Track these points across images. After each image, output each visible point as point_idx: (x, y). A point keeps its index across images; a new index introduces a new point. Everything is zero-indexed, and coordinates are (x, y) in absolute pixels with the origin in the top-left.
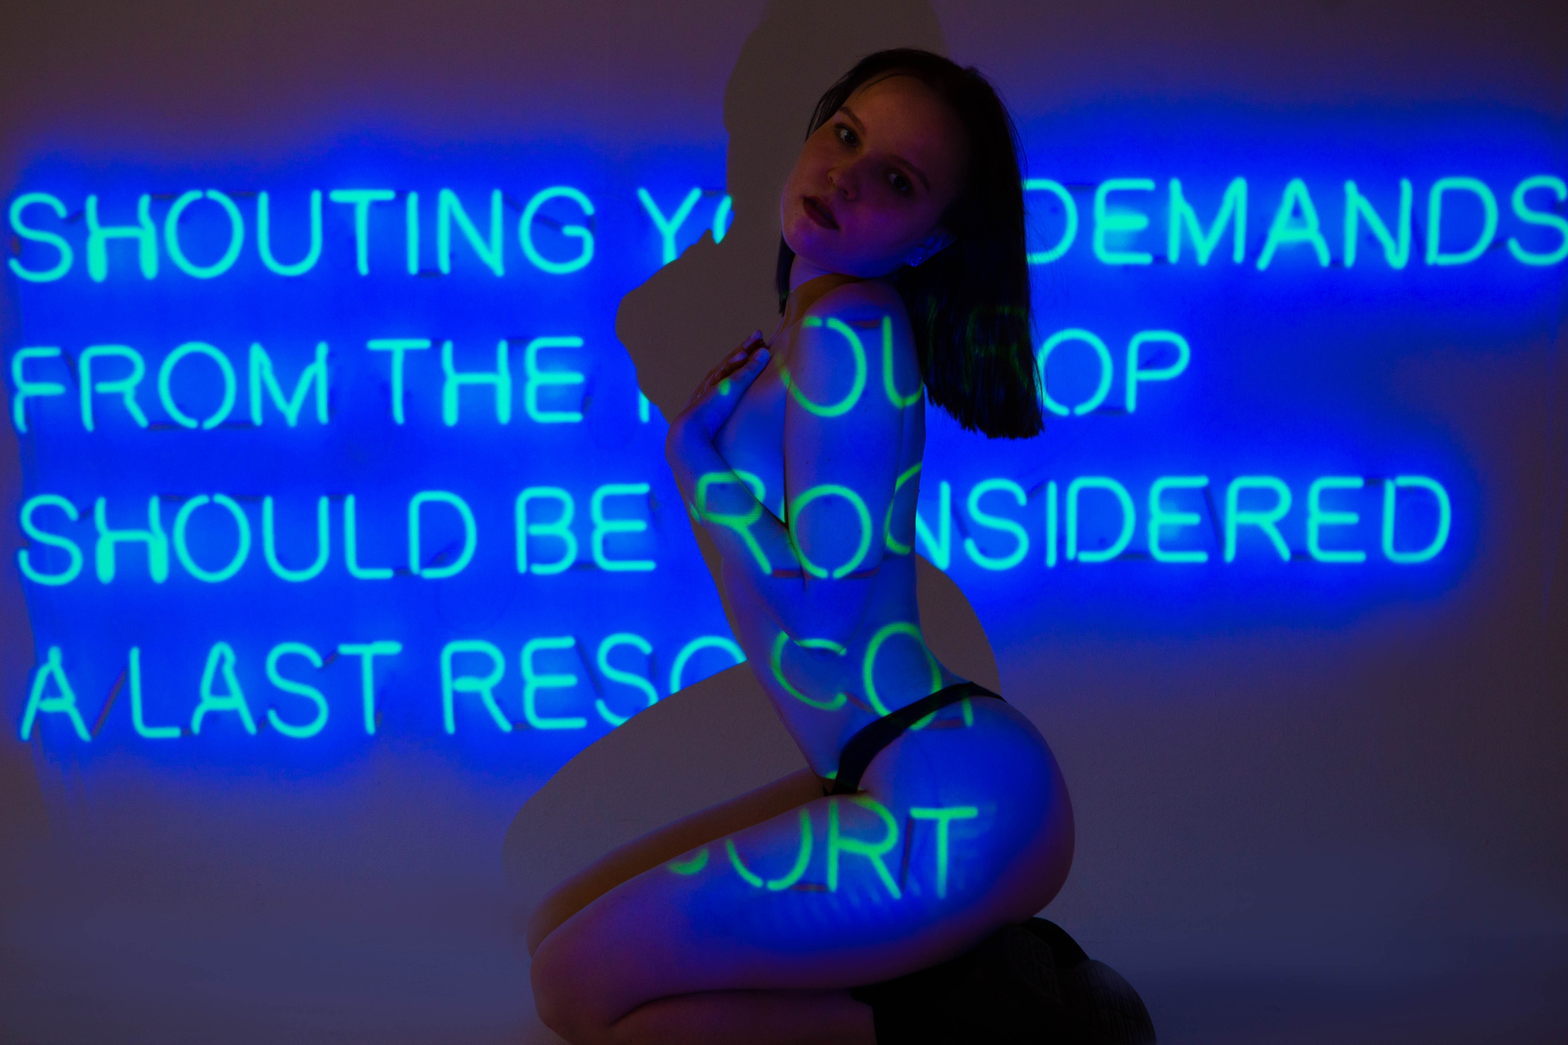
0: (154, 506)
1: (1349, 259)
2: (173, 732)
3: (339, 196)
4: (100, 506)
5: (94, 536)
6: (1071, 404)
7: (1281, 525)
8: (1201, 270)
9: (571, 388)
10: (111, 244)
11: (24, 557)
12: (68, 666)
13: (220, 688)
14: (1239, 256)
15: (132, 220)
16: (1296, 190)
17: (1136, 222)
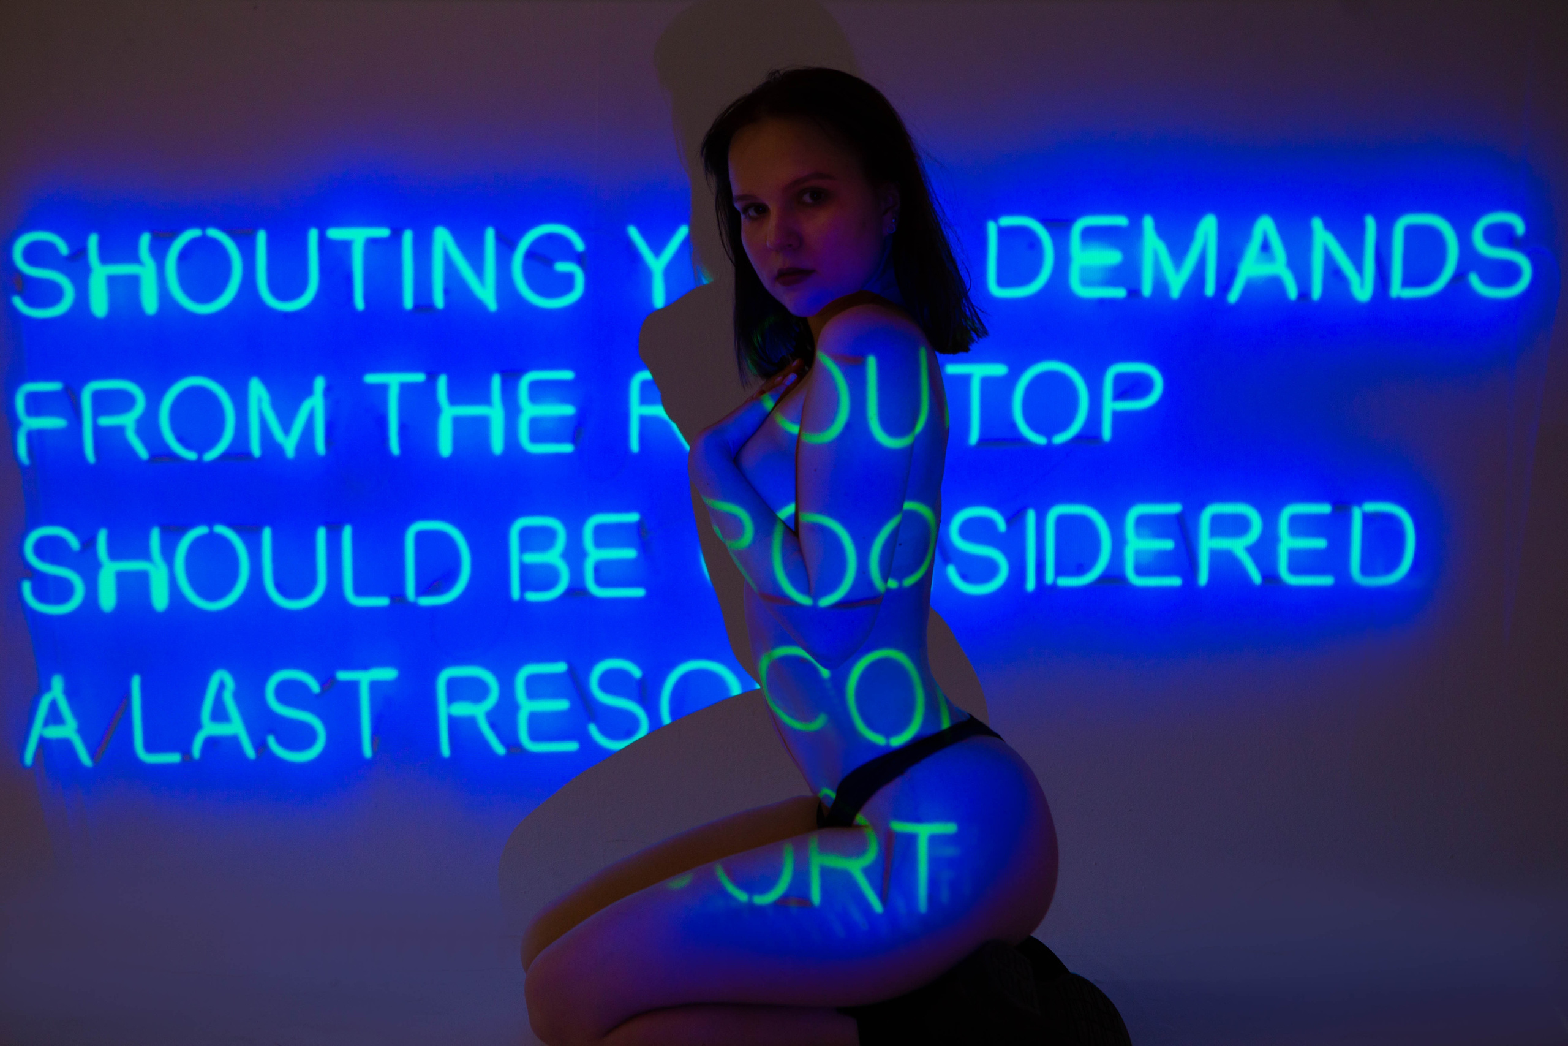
0: (155, 537)
1: (1316, 293)
2: (174, 758)
3: (335, 234)
4: (102, 537)
5: (97, 566)
6: (1049, 434)
7: (1251, 550)
8: (1175, 303)
9: (563, 419)
10: (112, 280)
11: (27, 587)
12: (71, 693)
13: (220, 714)
14: (1210, 289)
15: (133, 257)
16: (1265, 226)
17: (1112, 257)
